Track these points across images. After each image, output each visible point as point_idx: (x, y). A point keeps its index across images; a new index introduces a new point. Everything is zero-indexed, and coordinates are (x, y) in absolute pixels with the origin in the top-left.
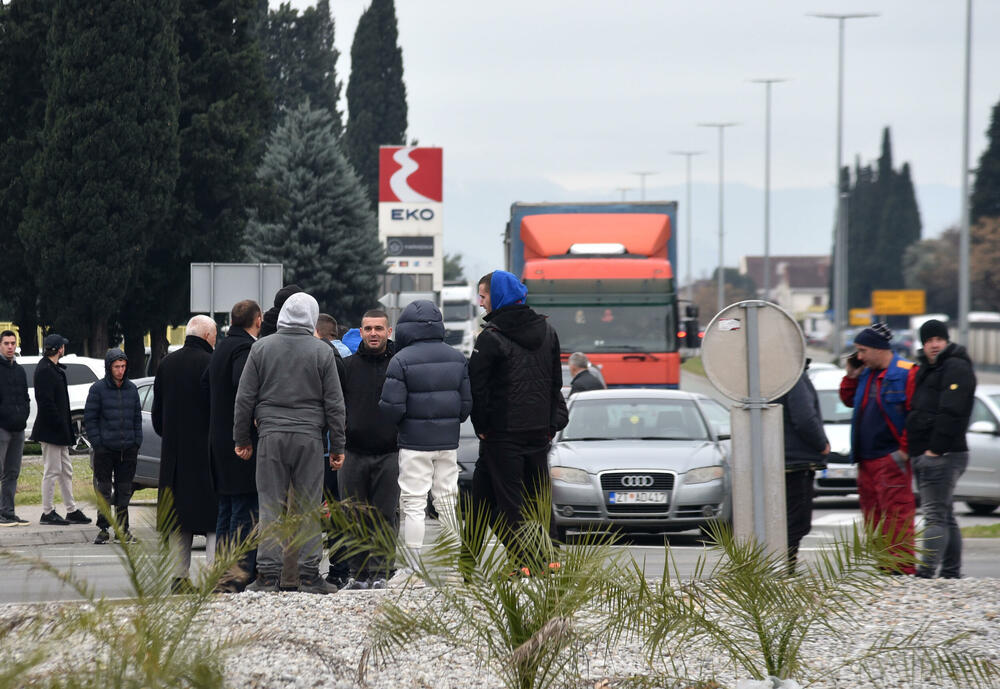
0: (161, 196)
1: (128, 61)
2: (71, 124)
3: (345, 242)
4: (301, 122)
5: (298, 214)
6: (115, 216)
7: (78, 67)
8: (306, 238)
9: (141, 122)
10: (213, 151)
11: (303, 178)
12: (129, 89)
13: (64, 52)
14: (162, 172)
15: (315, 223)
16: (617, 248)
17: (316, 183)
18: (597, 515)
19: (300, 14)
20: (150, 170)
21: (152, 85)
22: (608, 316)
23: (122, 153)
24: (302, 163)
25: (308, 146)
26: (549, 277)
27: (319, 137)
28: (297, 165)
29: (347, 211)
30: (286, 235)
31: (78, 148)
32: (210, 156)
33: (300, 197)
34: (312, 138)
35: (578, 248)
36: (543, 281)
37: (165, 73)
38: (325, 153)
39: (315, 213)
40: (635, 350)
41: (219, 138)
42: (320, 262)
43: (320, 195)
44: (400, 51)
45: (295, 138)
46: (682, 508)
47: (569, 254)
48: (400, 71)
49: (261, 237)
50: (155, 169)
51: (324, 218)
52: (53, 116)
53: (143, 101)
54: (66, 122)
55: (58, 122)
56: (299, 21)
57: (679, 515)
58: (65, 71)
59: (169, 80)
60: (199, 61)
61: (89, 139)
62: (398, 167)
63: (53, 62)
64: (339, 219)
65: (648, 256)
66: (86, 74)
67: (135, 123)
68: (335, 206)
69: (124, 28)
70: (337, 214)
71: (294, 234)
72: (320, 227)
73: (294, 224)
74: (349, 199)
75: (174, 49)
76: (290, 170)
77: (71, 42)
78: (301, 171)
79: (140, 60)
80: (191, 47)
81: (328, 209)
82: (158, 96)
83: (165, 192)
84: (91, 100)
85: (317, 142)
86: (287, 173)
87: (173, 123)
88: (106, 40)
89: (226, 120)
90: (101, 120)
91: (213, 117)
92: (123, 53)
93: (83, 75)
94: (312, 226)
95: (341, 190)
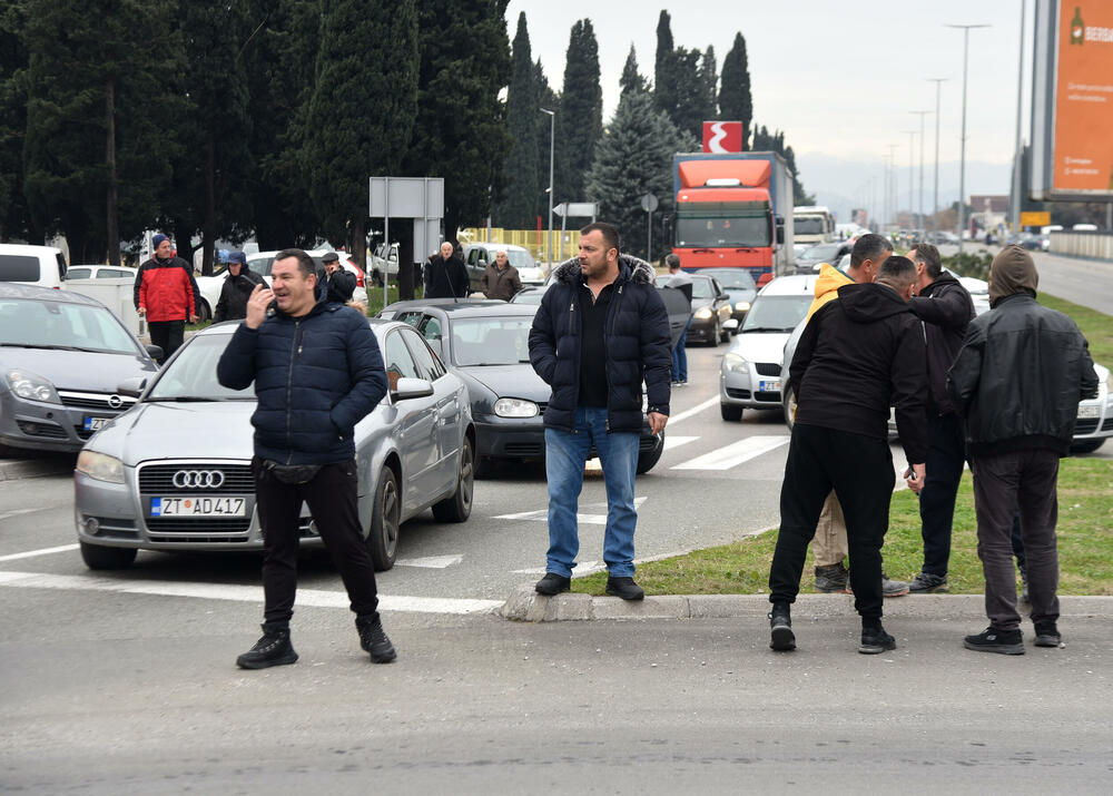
0: (401, 130)
1: (375, 26)
2: (332, 75)
3: (655, 178)
4: (631, 102)
5: (628, 160)
6: (365, 145)
7: (337, 30)
8: (632, 175)
9: (386, 73)
10: (452, 97)
11: (631, 137)
12: (376, 47)
14: (402, 111)
15: (638, 166)
17: (639, 140)
19: (689, 52)
20: (392, 108)
21: (395, 44)
22: (727, 224)
23: (371, 96)
24: (631, 127)
25: (634, 117)
27: (642, 111)
28: (628, 129)
29: (658, 158)
30: (620, 173)
31: (336, 92)
32: (450, 101)
33: (628, 149)
34: (637, 112)
37: (406, 35)
38: (645, 121)
39: (638, 159)
40: (744, 246)
41: (456, 87)
42: (640, 189)
43: (642, 148)
44: (748, 74)
45: (627, 112)
48: (748, 86)
49: (604, 175)
50: (396, 109)
51: (643, 163)
52: (321, 68)
53: (387, 57)
54: (329, 72)
56: (688, 56)
58: (328, 33)
59: (409, 42)
60: (447, 31)
61: (344, 86)
62: (714, 134)
64: (653, 163)
66: (343, 35)
67: (381, 74)
68: (651, 155)
70: (652, 160)
71: (624, 173)
72: (640, 169)
73: (624, 168)
74: (661, 150)
76: (623, 132)
77: (333, 11)
78: (630, 132)
79: (385, 25)
81: (647, 156)
82: (398, 53)
83: (405, 128)
84: (347, 56)
85: (640, 115)
86: (620, 134)
88: (358, 9)
89: (465, 75)
90: (354, 71)
91: (452, 72)
92: (372, 19)
93: (340, 36)
94: (635, 167)
95: (655, 145)
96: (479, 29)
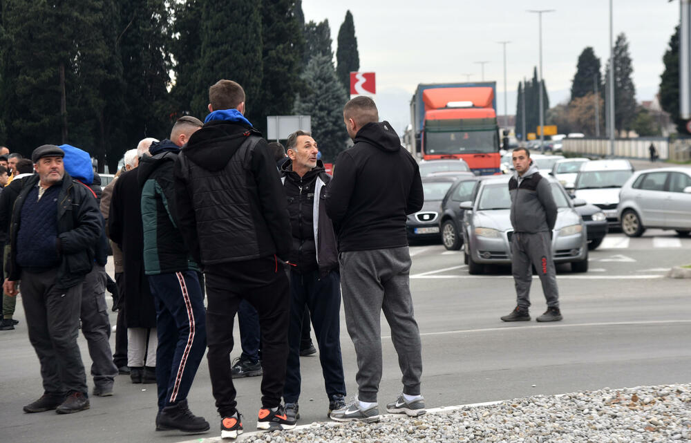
0: (255, 88)
1: (238, 27)
2: (213, 55)
3: (338, 110)
4: (318, 62)
5: (318, 99)
7: (216, 30)
8: (321, 109)
9: (245, 54)
10: (278, 67)
11: (320, 85)
12: (239, 39)
13: (209, 23)
14: (255, 76)
15: (325, 102)
16: (469, 104)
17: (325, 86)
18: (505, 257)
19: (317, 25)
20: (249, 76)
21: (250, 37)
22: (466, 136)
23: (237, 68)
24: (319, 78)
25: (321, 71)
26: (437, 118)
27: (325, 68)
28: (317, 79)
29: (338, 97)
30: (313, 108)
31: (217, 66)
32: (277, 69)
33: (318, 92)
34: (323, 68)
35: (451, 104)
36: (435, 120)
37: (255, 31)
38: (328, 74)
39: (325, 98)
40: (479, 152)
41: (280, 61)
42: (328, 118)
43: (327, 91)
44: (355, 39)
45: (316, 68)
46: (558, 251)
47: (446, 107)
48: (356, 46)
49: (303, 109)
50: (251, 75)
51: (328, 101)
52: (205, 53)
53: (246, 44)
54: (211, 54)
55: (208, 54)
56: (317, 28)
57: (557, 256)
58: (210, 32)
59: (257, 35)
60: (271, 27)
61: (221, 62)
62: (357, 80)
63: (204, 28)
64: (334, 101)
65: (484, 107)
66: (219, 33)
67: (242, 55)
68: (333, 95)
69: (236, 12)
70: (334, 99)
71: (317, 107)
72: (327, 104)
73: (316, 103)
74: (339, 92)
75: (259, 20)
76: (314, 81)
77: (212, 18)
78: (319, 81)
79: (244, 26)
80: (267, 21)
81: (330, 97)
82: (252, 42)
83: (256, 86)
84: (222, 44)
85: (325, 70)
86: (313, 82)
87: (260, 54)
88: (228, 17)
89: (284, 53)
90: (227, 54)
91: (278, 52)
92: (236, 23)
93: (218, 33)
94: (324, 104)
95: (335, 89)
96: (290, 25)
